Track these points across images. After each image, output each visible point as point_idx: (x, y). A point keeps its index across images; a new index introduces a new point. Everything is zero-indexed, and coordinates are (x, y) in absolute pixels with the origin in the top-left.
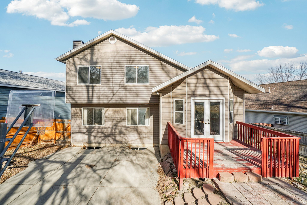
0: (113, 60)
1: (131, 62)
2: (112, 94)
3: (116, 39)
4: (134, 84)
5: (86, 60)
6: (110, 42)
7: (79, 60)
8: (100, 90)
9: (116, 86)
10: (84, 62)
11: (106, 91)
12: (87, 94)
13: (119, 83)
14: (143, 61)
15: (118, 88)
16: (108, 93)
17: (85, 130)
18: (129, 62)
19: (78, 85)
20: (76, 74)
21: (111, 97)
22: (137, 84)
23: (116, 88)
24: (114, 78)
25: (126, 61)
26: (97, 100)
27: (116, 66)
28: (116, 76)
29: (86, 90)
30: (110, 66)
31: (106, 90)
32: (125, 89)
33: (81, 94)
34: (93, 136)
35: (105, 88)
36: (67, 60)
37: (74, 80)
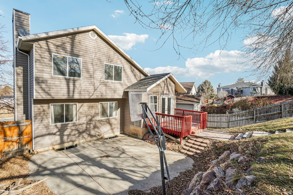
0: (94, 55)
1: (110, 60)
2: (93, 89)
3: (96, 35)
4: (112, 81)
5: (64, 49)
6: (91, 36)
7: (55, 47)
8: (82, 84)
9: (97, 81)
10: (61, 50)
11: (87, 86)
12: (66, 88)
13: (99, 79)
14: (119, 62)
15: (99, 83)
16: (89, 88)
17: (55, 130)
18: (108, 60)
19: (53, 76)
20: (50, 63)
21: (92, 93)
22: (113, 81)
23: (97, 84)
24: (95, 73)
25: (106, 60)
26: (78, 94)
27: (97, 62)
28: (97, 71)
29: (66, 83)
30: (91, 61)
31: (88, 84)
32: (106, 85)
33: (59, 87)
34: (66, 135)
35: (87, 82)
36: (36, 43)
37: (49, 70)
